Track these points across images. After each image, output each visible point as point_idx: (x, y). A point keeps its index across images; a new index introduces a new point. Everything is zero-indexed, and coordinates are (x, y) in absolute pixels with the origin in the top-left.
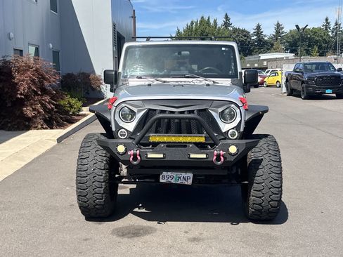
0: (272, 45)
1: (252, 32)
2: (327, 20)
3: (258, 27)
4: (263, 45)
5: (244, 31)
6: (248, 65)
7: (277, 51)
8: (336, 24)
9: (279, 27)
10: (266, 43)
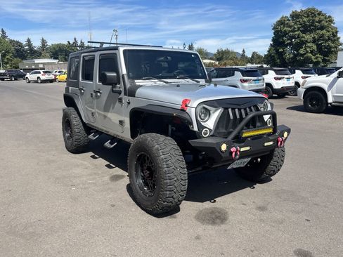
0: (41, 54)
1: (24, 43)
2: (75, 39)
3: (29, 41)
4: (34, 53)
5: (18, 42)
6: (27, 67)
7: (45, 57)
8: (81, 42)
9: (44, 42)
10: (35, 52)
